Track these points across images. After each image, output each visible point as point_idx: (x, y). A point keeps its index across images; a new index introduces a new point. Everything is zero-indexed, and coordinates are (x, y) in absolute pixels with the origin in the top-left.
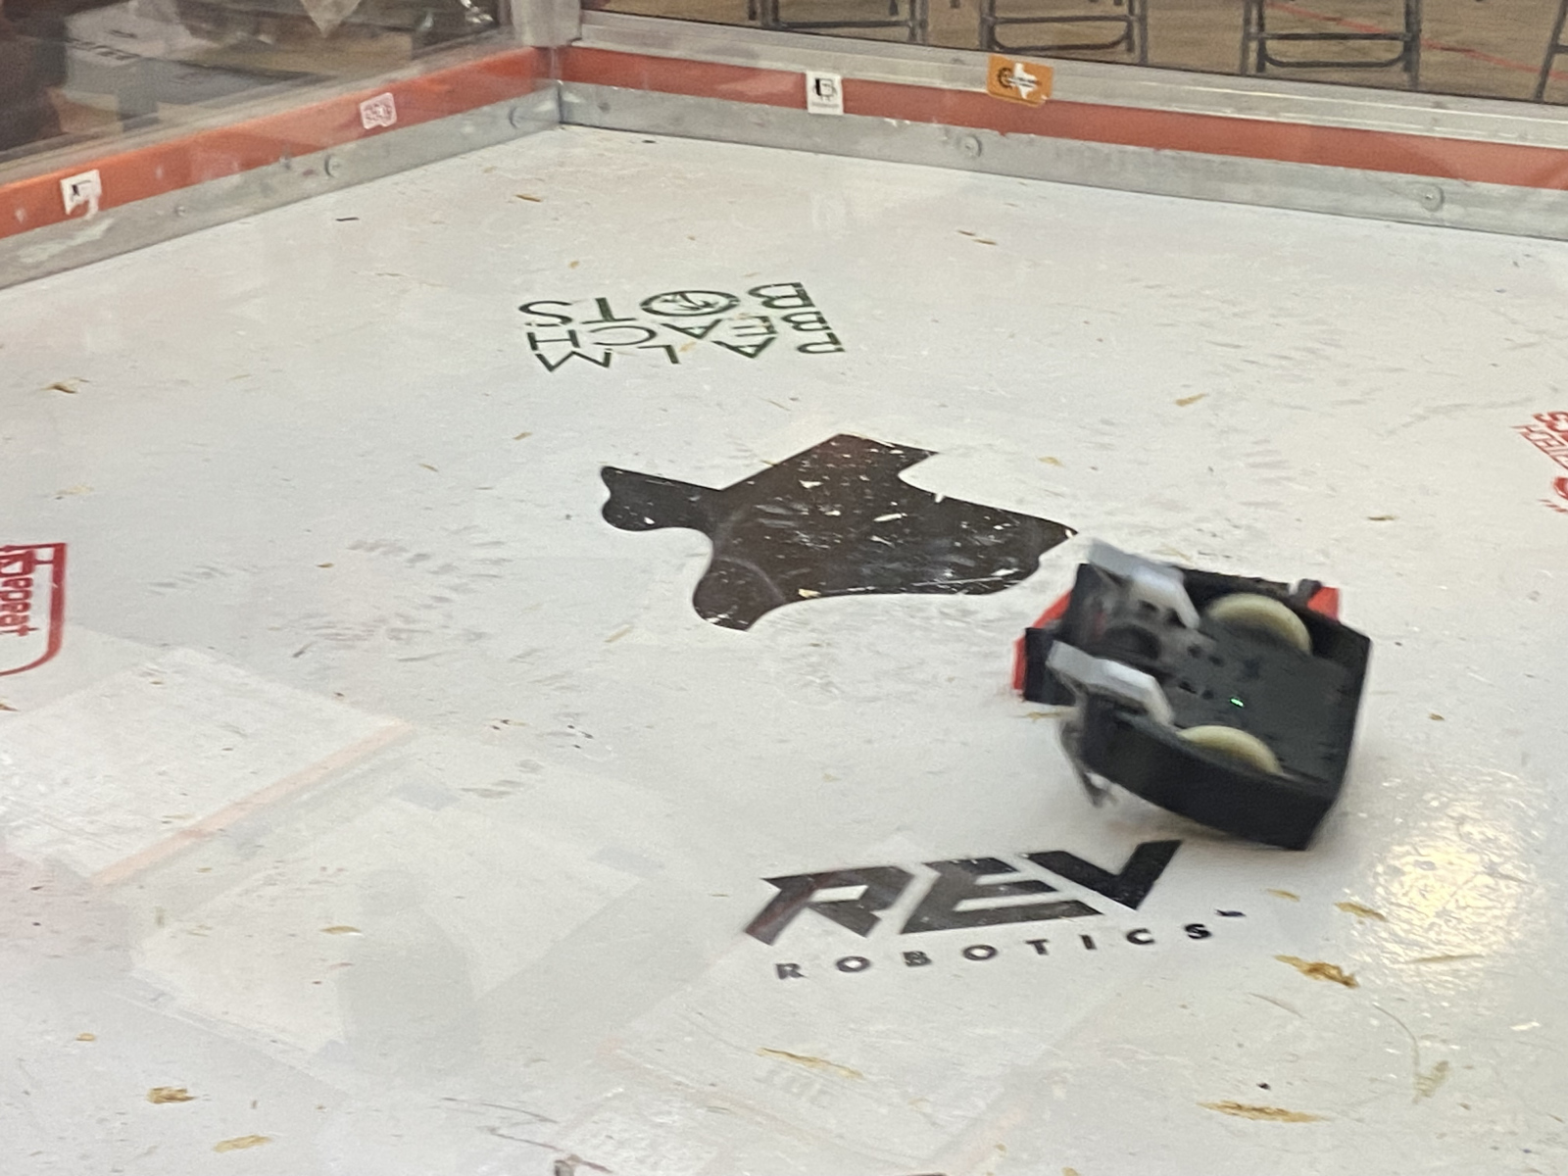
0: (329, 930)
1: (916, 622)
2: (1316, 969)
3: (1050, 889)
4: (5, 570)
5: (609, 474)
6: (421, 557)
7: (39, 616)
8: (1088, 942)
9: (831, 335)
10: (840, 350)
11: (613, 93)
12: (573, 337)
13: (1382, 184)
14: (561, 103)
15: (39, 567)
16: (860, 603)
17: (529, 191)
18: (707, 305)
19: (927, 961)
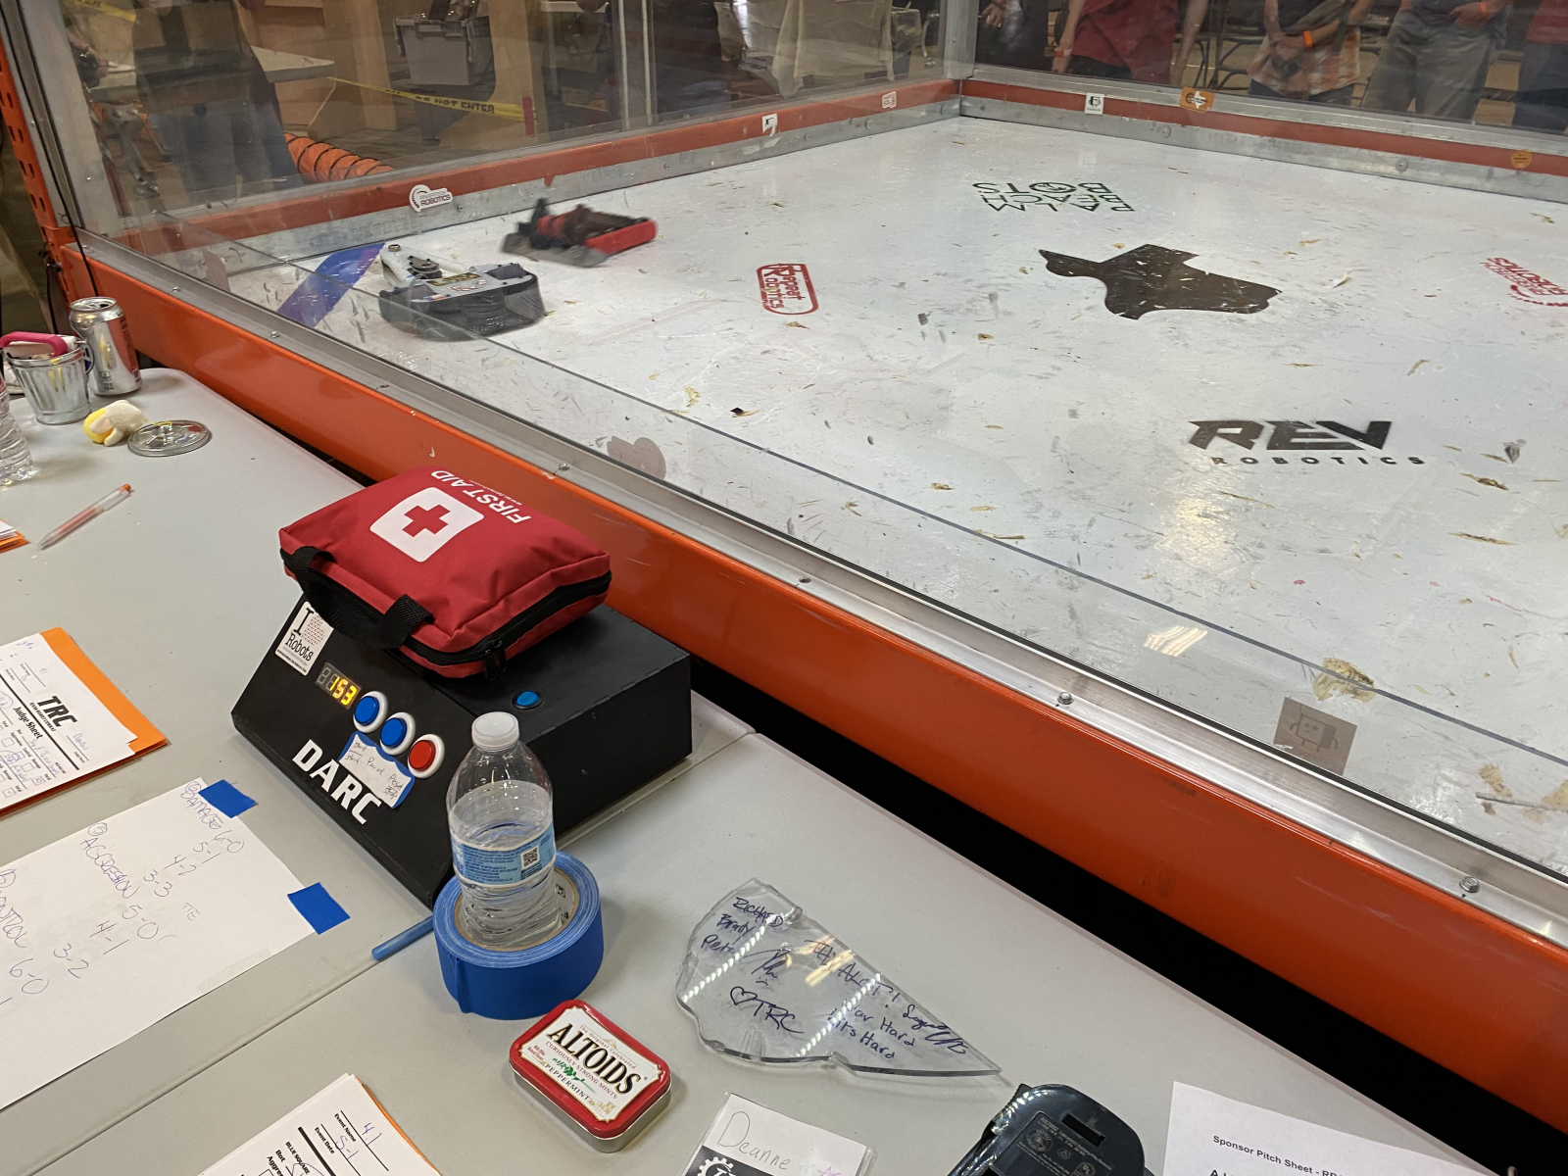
0: (989, 427)
1: (1219, 322)
3: (1332, 437)
4: (783, 273)
5: (1045, 254)
6: (970, 280)
7: (803, 291)
8: (1364, 462)
9: (1125, 204)
10: (1132, 210)
11: (986, 100)
12: (1002, 197)
13: (1377, 157)
14: (961, 106)
15: (797, 272)
16: (1187, 313)
17: (958, 140)
18: (1060, 189)
19: (1285, 462)
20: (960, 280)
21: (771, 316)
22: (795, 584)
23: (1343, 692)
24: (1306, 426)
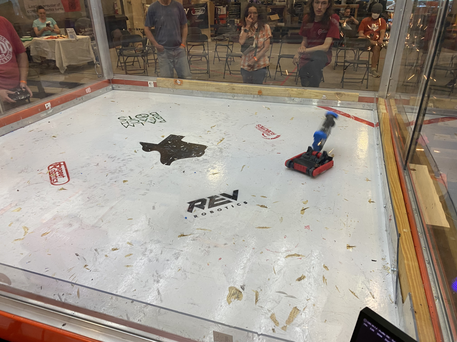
0: (128, 219)
1: (192, 162)
2: (262, 206)
3: (224, 199)
4: (57, 167)
5: (141, 143)
6: (119, 159)
7: (65, 174)
8: (233, 206)
9: (163, 120)
10: (166, 122)
11: (119, 85)
12: (127, 122)
13: (227, 94)
14: (112, 87)
15: (62, 166)
16: (184, 160)
17: (112, 100)
18: (144, 116)
19: (213, 212)
20: (116, 159)
21: (54, 187)
22: (61, 328)
23: (235, 299)
24: (218, 197)
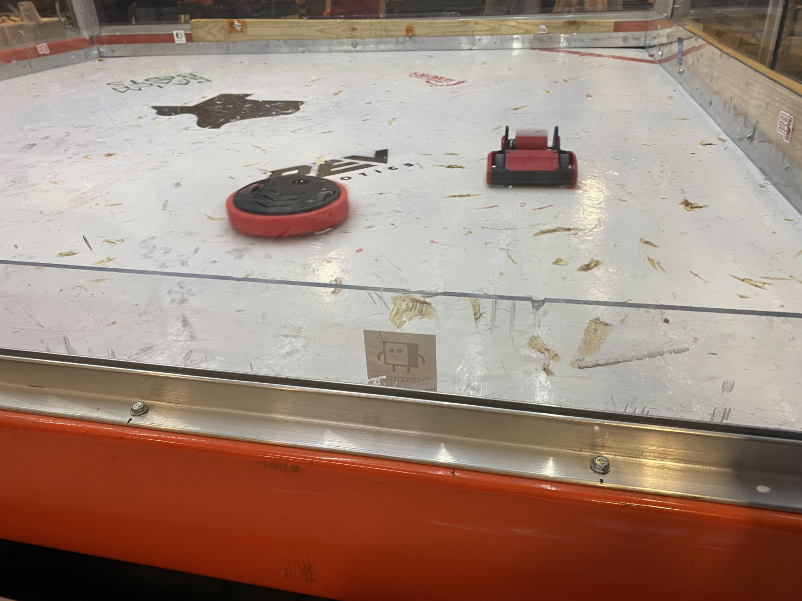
0: (111, 205)
2: (449, 167)
3: (356, 163)
5: (154, 107)
8: (379, 172)
9: (206, 80)
10: (211, 81)
11: (114, 46)
13: (341, 42)
14: (99, 52)
18: (165, 78)
23: (413, 317)
24: (339, 161)
